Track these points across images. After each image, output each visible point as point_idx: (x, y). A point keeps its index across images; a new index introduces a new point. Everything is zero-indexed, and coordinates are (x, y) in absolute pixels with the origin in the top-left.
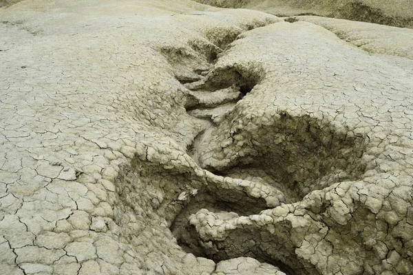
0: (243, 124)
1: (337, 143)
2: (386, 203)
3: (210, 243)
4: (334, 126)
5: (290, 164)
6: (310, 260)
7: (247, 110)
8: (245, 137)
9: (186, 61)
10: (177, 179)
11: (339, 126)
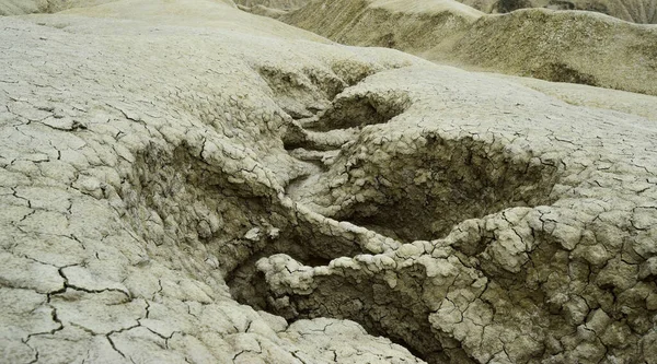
0: (367, 153)
1: (513, 179)
2: (588, 233)
3: (286, 298)
4: (509, 151)
5: (437, 219)
6: (452, 333)
7: (376, 134)
8: (368, 173)
9: (295, 93)
10: (248, 206)
11: (518, 151)
